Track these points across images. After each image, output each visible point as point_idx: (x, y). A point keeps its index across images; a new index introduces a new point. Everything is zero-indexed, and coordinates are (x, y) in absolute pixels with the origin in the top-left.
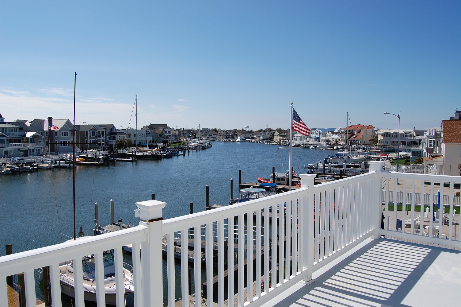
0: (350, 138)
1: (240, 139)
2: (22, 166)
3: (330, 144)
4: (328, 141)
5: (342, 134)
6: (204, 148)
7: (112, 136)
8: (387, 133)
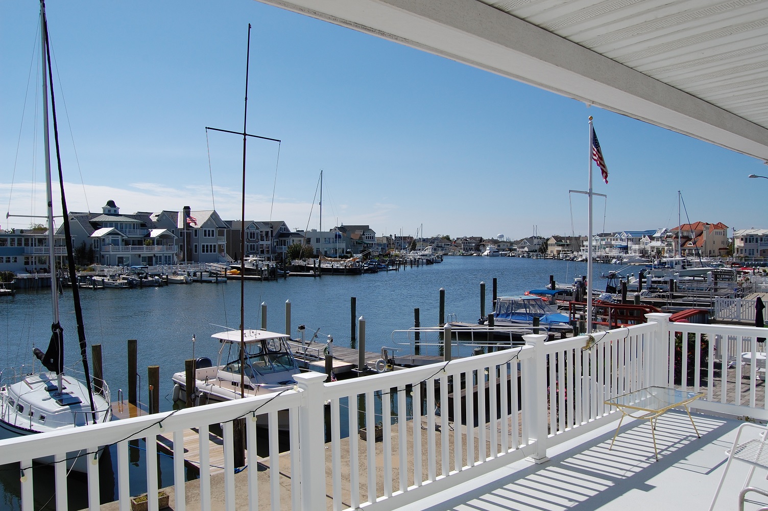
0: (682, 245)
1: (489, 251)
2: (146, 277)
3: (648, 257)
4: (643, 253)
5: (668, 239)
6: (429, 262)
7: (282, 240)
8: (752, 236)
